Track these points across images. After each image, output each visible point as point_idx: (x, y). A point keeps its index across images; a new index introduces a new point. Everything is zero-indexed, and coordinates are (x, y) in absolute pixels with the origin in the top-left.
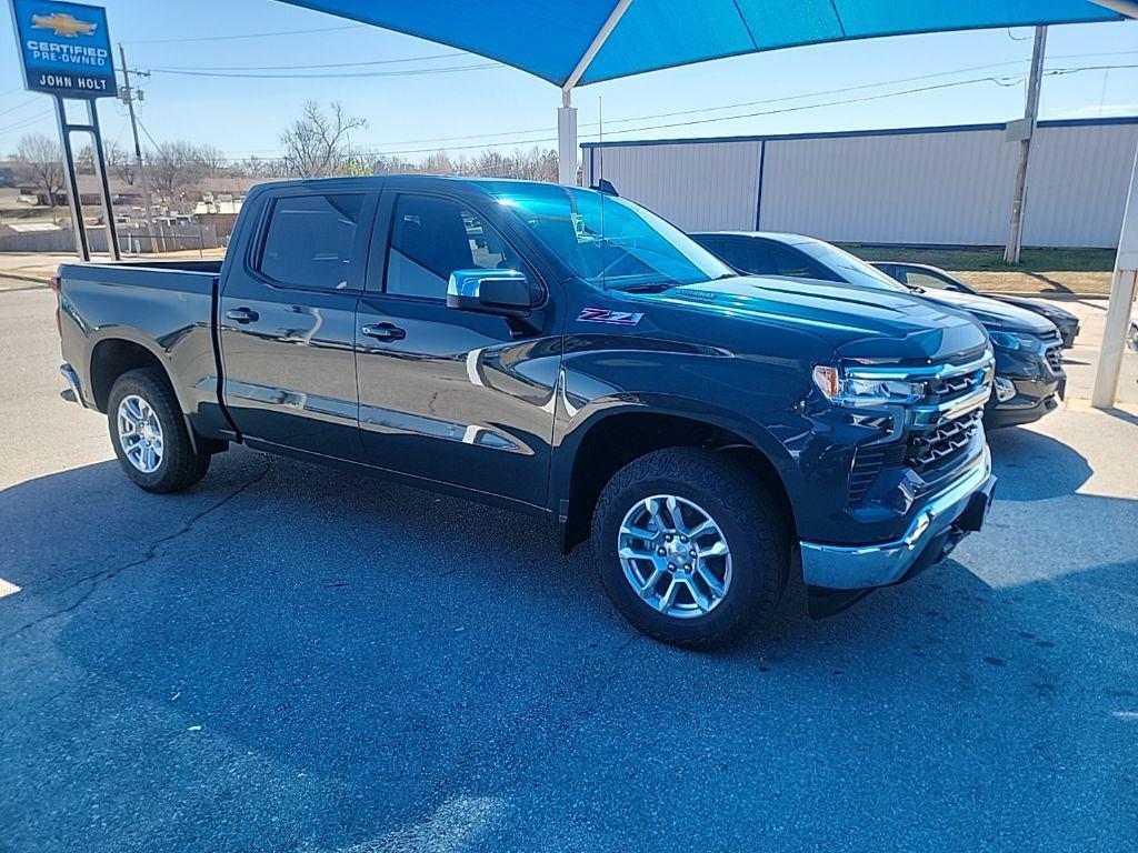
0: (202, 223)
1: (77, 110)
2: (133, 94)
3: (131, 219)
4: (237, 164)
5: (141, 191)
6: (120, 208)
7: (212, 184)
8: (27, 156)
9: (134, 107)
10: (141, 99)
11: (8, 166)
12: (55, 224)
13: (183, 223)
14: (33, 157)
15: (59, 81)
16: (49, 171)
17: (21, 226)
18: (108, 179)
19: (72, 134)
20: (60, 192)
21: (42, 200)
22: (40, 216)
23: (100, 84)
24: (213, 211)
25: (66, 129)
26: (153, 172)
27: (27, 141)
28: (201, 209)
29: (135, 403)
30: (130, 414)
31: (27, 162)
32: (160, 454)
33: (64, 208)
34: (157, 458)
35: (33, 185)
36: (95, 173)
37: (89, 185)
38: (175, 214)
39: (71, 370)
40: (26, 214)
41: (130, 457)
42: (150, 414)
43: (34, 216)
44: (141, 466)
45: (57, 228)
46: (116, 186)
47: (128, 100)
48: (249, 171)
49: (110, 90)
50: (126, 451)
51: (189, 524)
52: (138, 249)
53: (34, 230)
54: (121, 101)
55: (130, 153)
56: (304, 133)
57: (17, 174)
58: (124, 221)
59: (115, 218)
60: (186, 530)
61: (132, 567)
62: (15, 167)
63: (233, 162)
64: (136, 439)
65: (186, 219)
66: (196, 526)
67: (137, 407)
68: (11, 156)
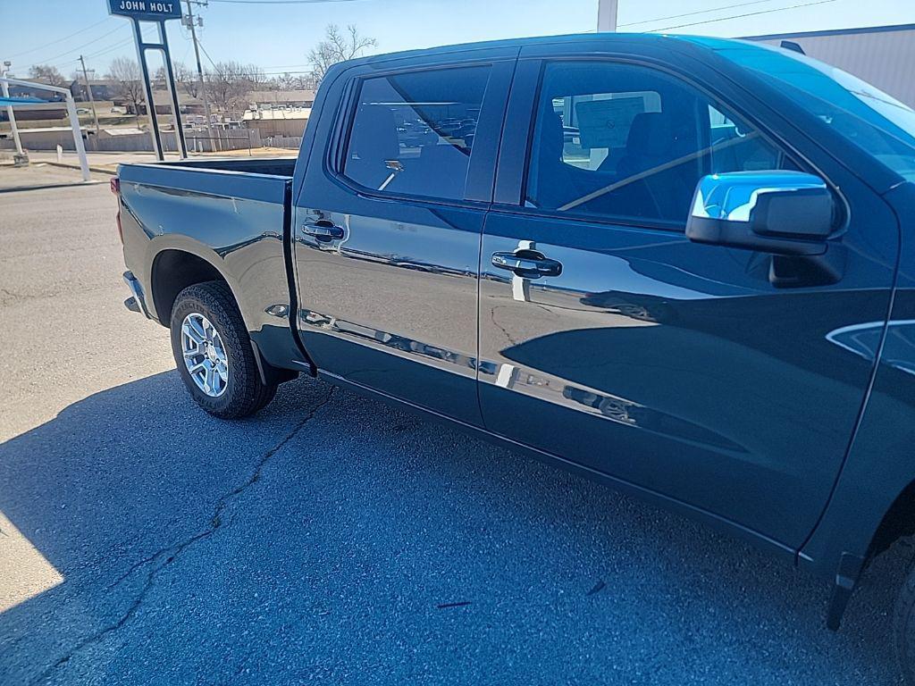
0: (248, 128)
1: (150, 31)
2: (195, 22)
3: (196, 125)
4: (274, 80)
5: (203, 103)
6: (188, 116)
7: (256, 96)
8: (118, 76)
9: (196, 32)
10: (201, 25)
11: (104, 84)
12: (139, 129)
13: (234, 127)
14: (122, 76)
15: (135, 6)
16: (134, 86)
17: (114, 131)
18: (177, 92)
19: (147, 52)
20: (142, 104)
21: (130, 111)
22: (129, 123)
23: (168, 8)
24: (257, 117)
25: (142, 47)
26: (211, 87)
27: (117, 63)
28: (248, 116)
29: (199, 321)
30: (193, 331)
31: (118, 81)
32: (225, 378)
33: (145, 116)
34: (222, 383)
35: (123, 98)
36: (167, 89)
37: (162, 98)
38: (228, 120)
39: (133, 279)
40: (118, 122)
41: (194, 377)
42: (214, 335)
43: (124, 123)
44: (206, 388)
45: (140, 132)
46: (183, 99)
47: (191, 26)
48: (283, 85)
49: (176, 14)
50: (190, 371)
51: (258, 467)
52: (201, 150)
53: (123, 133)
54: (185, 26)
55: (194, 70)
56: (327, 52)
57: (110, 89)
58: (190, 126)
59: (183, 124)
60: (255, 480)
61: (195, 544)
62: (109, 85)
63: (271, 78)
64: (200, 358)
65: (236, 124)
66: (265, 469)
67: (201, 324)
68: (105, 76)
